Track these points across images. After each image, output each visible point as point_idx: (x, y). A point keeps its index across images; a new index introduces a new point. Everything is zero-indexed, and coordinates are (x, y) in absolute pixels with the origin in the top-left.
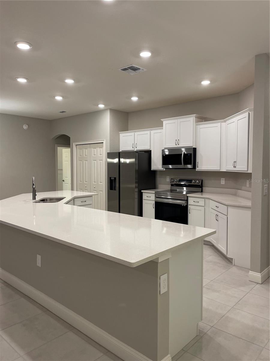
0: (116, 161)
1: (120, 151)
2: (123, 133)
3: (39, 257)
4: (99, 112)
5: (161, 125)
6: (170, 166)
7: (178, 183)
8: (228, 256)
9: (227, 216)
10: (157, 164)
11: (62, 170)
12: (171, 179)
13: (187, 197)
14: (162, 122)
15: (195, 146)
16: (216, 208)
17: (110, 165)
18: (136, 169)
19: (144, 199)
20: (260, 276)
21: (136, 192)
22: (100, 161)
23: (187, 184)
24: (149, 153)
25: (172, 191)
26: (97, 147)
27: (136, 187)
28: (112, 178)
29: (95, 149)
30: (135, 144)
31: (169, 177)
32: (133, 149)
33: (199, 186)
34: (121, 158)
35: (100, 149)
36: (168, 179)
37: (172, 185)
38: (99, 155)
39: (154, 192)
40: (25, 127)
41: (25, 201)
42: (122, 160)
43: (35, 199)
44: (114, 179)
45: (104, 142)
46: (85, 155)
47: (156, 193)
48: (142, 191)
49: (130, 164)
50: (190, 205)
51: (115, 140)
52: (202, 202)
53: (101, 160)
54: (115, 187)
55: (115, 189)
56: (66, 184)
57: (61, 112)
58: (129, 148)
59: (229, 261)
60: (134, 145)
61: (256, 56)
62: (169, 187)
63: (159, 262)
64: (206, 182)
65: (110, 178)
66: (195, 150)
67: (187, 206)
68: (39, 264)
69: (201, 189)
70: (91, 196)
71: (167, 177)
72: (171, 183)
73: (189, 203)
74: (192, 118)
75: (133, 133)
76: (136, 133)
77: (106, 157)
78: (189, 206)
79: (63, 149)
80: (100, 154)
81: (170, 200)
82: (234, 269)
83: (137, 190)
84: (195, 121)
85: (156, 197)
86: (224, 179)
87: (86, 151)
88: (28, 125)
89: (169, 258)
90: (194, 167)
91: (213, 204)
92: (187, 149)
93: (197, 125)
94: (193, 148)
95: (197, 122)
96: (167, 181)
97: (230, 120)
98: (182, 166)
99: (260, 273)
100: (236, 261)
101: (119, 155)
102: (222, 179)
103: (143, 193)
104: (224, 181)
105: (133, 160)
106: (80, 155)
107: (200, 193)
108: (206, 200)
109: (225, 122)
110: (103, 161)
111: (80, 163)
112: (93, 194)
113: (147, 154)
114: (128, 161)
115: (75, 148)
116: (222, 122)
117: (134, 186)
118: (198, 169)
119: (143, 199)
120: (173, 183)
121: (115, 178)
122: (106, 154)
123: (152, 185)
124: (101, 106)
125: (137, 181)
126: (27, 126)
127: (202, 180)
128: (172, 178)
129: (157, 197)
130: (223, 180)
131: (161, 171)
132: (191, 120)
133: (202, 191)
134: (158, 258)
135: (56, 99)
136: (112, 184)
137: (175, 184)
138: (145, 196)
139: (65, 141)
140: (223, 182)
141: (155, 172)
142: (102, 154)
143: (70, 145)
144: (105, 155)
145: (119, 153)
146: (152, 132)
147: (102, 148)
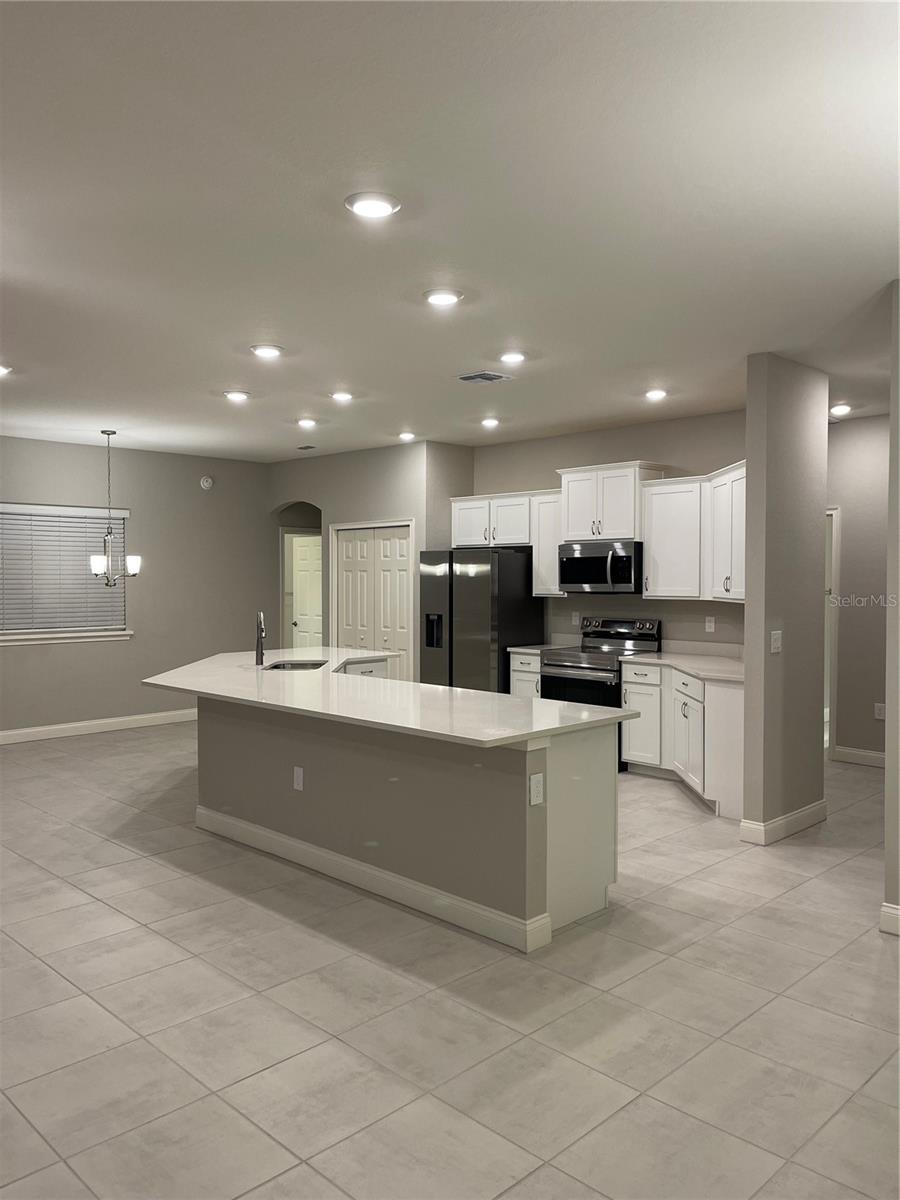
0: (441, 569)
1: (454, 546)
2: (461, 501)
3: (298, 772)
4: (400, 448)
5: (556, 484)
6: (587, 587)
7: (599, 629)
8: (707, 796)
9: (703, 703)
10: (546, 580)
11: (292, 594)
12: (584, 619)
13: (620, 663)
14: (559, 477)
15: (641, 538)
16: (682, 688)
17: (426, 581)
18: (493, 593)
19: (514, 671)
20: (763, 828)
21: (494, 651)
22: (402, 573)
23: (635, 632)
24: (526, 551)
25: (584, 649)
26: (394, 537)
27: (493, 640)
28: (431, 617)
29: (388, 542)
30: (492, 529)
31: (578, 614)
32: (487, 542)
33: (653, 635)
34: (456, 563)
35: (402, 541)
36: (576, 621)
37: (586, 635)
38: (398, 558)
39: (539, 652)
40: (205, 484)
41: (240, 666)
42: (458, 568)
43: (262, 664)
44: (436, 617)
45: (412, 525)
46: (362, 557)
47: (542, 655)
48: (509, 649)
49: (479, 577)
50: (626, 682)
51: (439, 519)
52: (653, 675)
53: (403, 570)
54: (439, 639)
55: (439, 645)
56: (302, 634)
57: (301, 448)
58: (478, 540)
59: (708, 807)
60: (489, 532)
61: (749, 356)
62: (576, 640)
63: (529, 749)
64: (669, 628)
65: (428, 616)
66: (639, 547)
67: (619, 686)
68: (298, 785)
69: (657, 643)
70: (383, 660)
71: (574, 614)
72: (582, 628)
73: (624, 679)
74: (632, 470)
75: (486, 502)
76: (495, 503)
77: (416, 558)
78: (624, 687)
79: (294, 539)
80: (402, 556)
81: (588, 672)
82: (717, 824)
83: (495, 647)
84: (640, 476)
85: (544, 665)
86: (713, 619)
87: (363, 547)
88: (211, 477)
89: (545, 749)
90: (639, 589)
91: (677, 678)
92: (626, 544)
93: (644, 486)
94: (635, 543)
95: (644, 478)
96: (574, 623)
97: (718, 479)
98: (608, 587)
99: (764, 822)
100: (723, 807)
101: (451, 556)
102: (707, 618)
103: (512, 656)
104: (713, 625)
105: (486, 568)
106: (348, 557)
107: (656, 655)
108: (666, 671)
109: (710, 480)
110: (408, 575)
111: (347, 576)
112: (387, 653)
113: (521, 556)
114: (472, 570)
115: (335, 537)
116: (704, 481)
117: (488, 637)
118: (646, 594)
119: (512, 668)
120: (589, 630)
121: (440, 617)
122: (416, 554)
123: (535, 635)
124: (407, 437)
125: (496, 623)
126: (210, 480)
127: (660, 623)
128: (587, 614)
129: (546, 664)
130: (710, 621)
131: (557, 599)
132: (628, 474)
133: (659, 650)
134: (527, 741)
135: (299, 428)
136: (433, 631)
137: (594, 633)
138: (515, 663)
139: (308, 519)
140: (710, 626)
141: (542, 601)
142: (405, 554)
143: (320, 527)
144: (413, 556)
145: (451, 553)
146: (536, 500)
147: (405, 538)
